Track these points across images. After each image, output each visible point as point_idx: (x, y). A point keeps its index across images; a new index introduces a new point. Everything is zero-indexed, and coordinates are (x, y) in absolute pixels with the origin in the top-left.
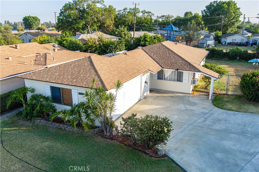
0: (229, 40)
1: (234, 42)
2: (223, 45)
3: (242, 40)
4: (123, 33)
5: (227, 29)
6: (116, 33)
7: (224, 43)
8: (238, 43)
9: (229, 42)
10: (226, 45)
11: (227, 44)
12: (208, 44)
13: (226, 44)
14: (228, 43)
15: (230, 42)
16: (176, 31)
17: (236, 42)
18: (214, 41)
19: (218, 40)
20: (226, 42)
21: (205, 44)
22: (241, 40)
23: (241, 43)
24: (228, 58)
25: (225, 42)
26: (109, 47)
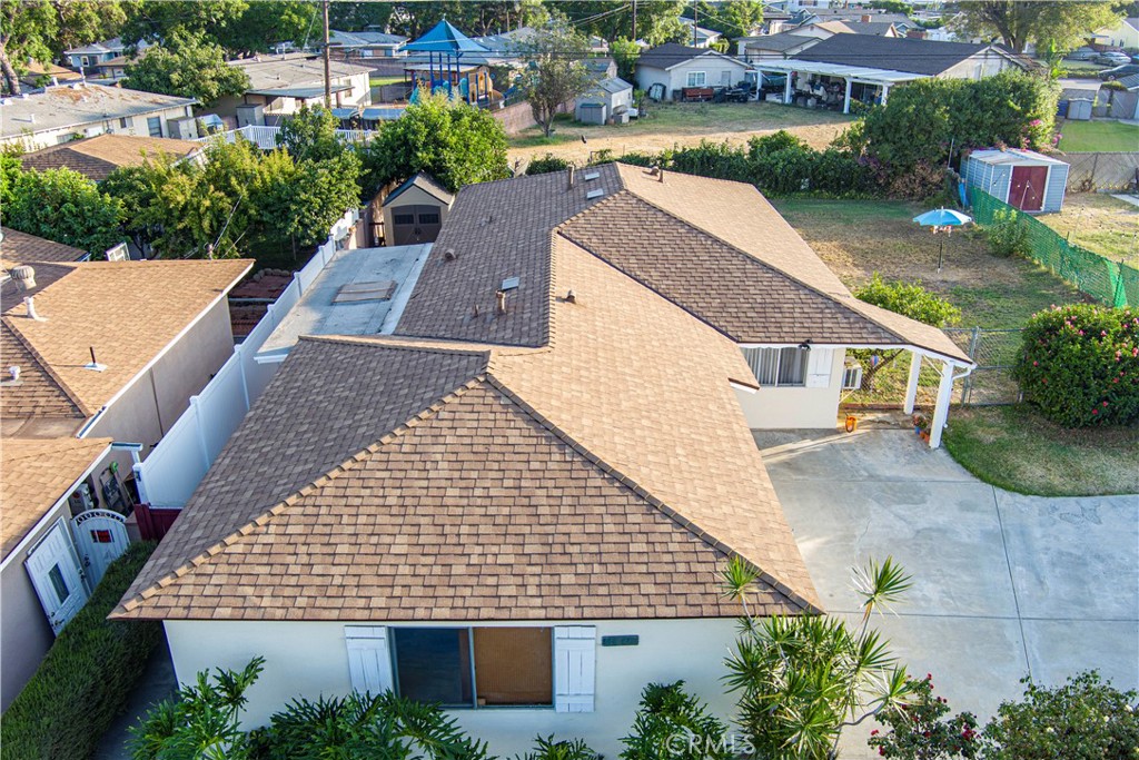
0: (678, 77)
1: (697, 85)
2: (656, 101)
3: (726, 74)
4: (209, 73)
6: (175, 77)
7: (656, 93)
8: (712, 88)
9: (679, 88)
10: (671, 103)
11: (674, 97)
12: (613, 106)
13: (669, 96)
14: (675, 91)
15: (684, 89)
17: (705, 85)
20: (664, 88)
21: (604, 109)
22: (723, 76)
23: (724, 90)
24: (769, 187)
25: (660, 88)
26: (293, 207)
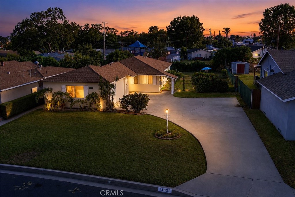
0: (194, 55)
1: (199, 57)
5: (192, 45)
7: (189, 59)
8: (202, 57)
9: (194, 57)
12: (174, 59)
13: (192, 59)
16: (142, 48)
18: (180, 56)
19: (184, 55)
20: (191, 57)
21: (171, 60)
22: (205, 55)
23: (205, 58)
